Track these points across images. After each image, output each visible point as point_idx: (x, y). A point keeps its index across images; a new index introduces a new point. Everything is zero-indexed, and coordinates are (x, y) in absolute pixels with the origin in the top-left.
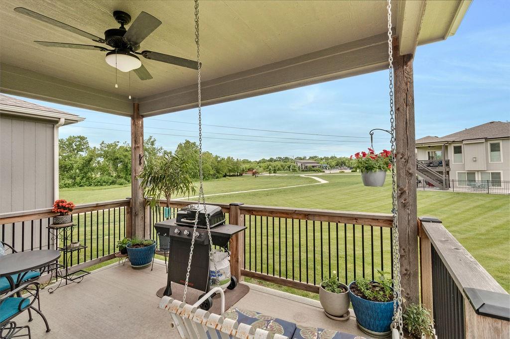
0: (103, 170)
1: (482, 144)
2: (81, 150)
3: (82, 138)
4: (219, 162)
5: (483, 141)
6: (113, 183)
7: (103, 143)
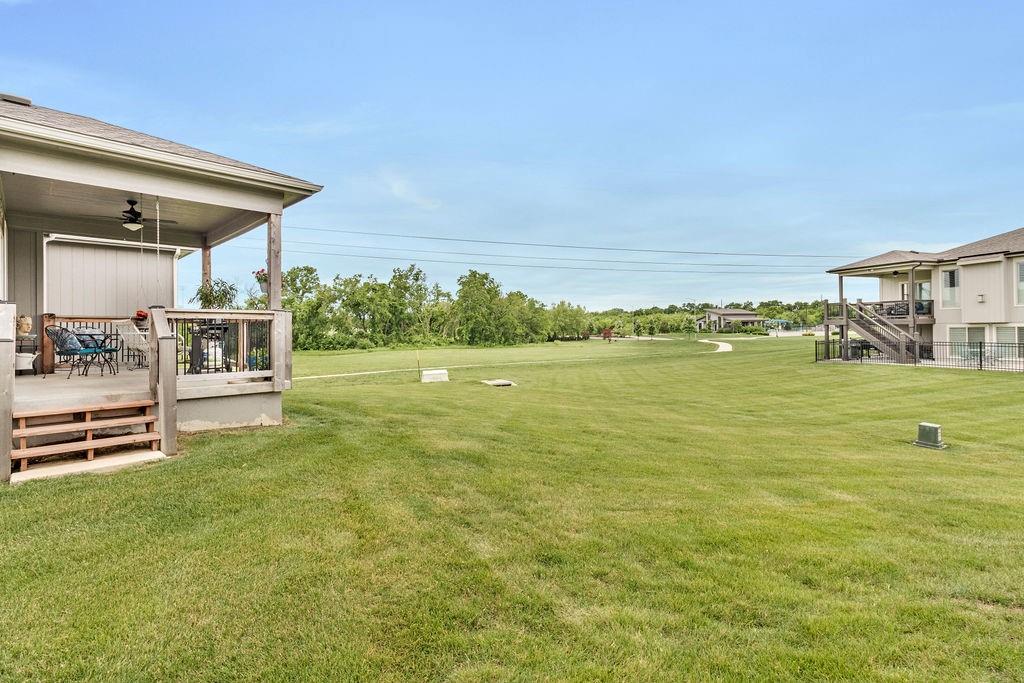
0: (339, 324)
1: (997, 265)
2: (309, 290)
3: (310, 271)
4: (536, 311)
5: (1001, 257)
6: (352, 345)
7: (337, 278)
